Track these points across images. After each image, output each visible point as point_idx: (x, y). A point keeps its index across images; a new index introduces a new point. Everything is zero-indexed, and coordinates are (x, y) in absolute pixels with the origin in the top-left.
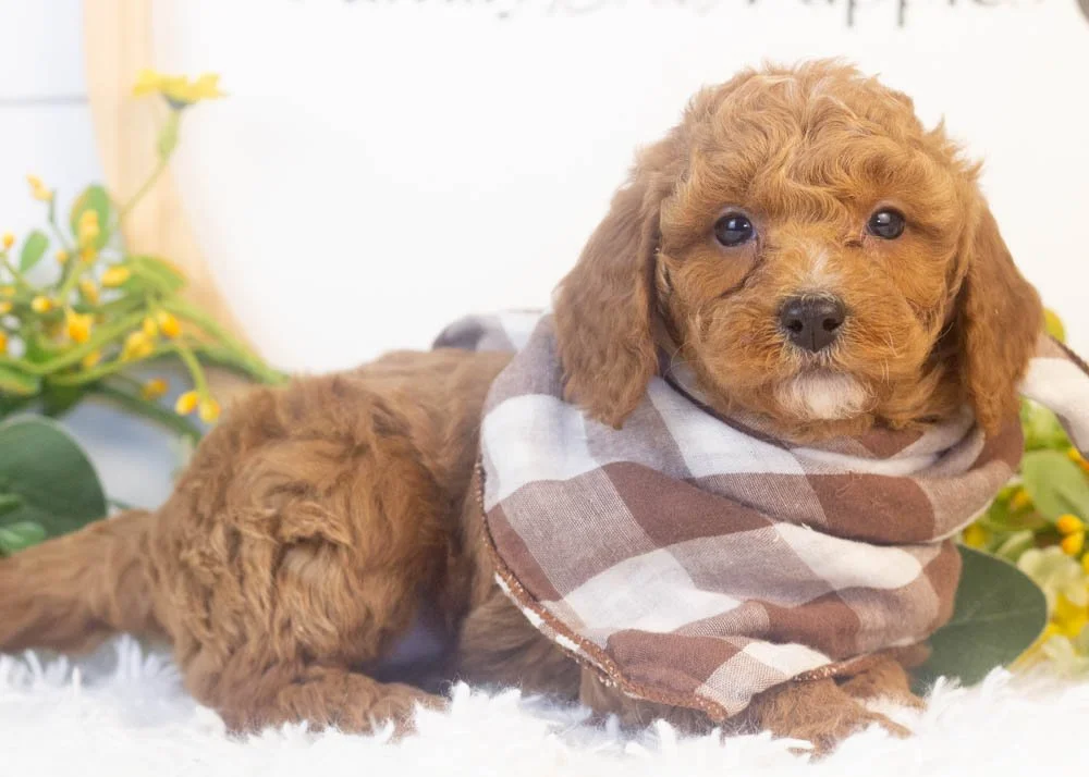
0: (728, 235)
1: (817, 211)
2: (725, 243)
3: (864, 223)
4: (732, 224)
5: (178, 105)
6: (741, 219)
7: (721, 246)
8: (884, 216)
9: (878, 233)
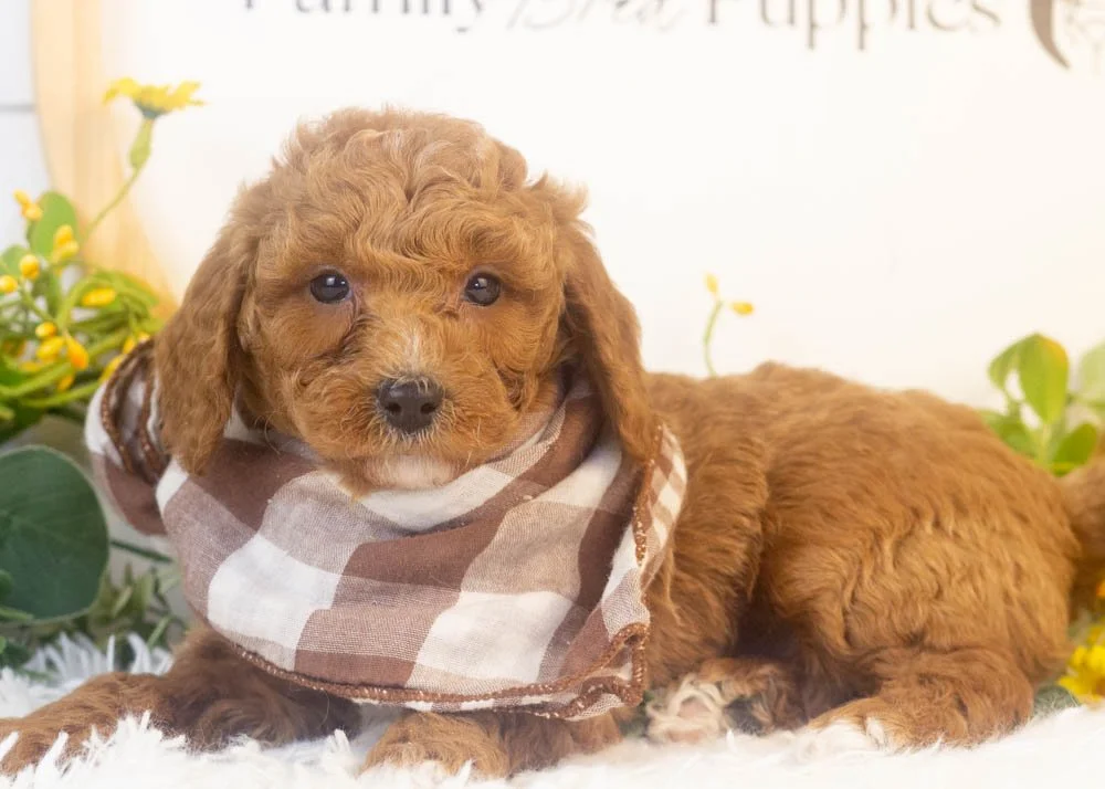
0: (325, 292)
1: (412, 281)
2: (320, 299)
3: (460, 288)
4: (331, 280)
5: (151, 112)
6: (339, 278)
7: (315, 301)
8: (482, 281)
9: (473, 299)
